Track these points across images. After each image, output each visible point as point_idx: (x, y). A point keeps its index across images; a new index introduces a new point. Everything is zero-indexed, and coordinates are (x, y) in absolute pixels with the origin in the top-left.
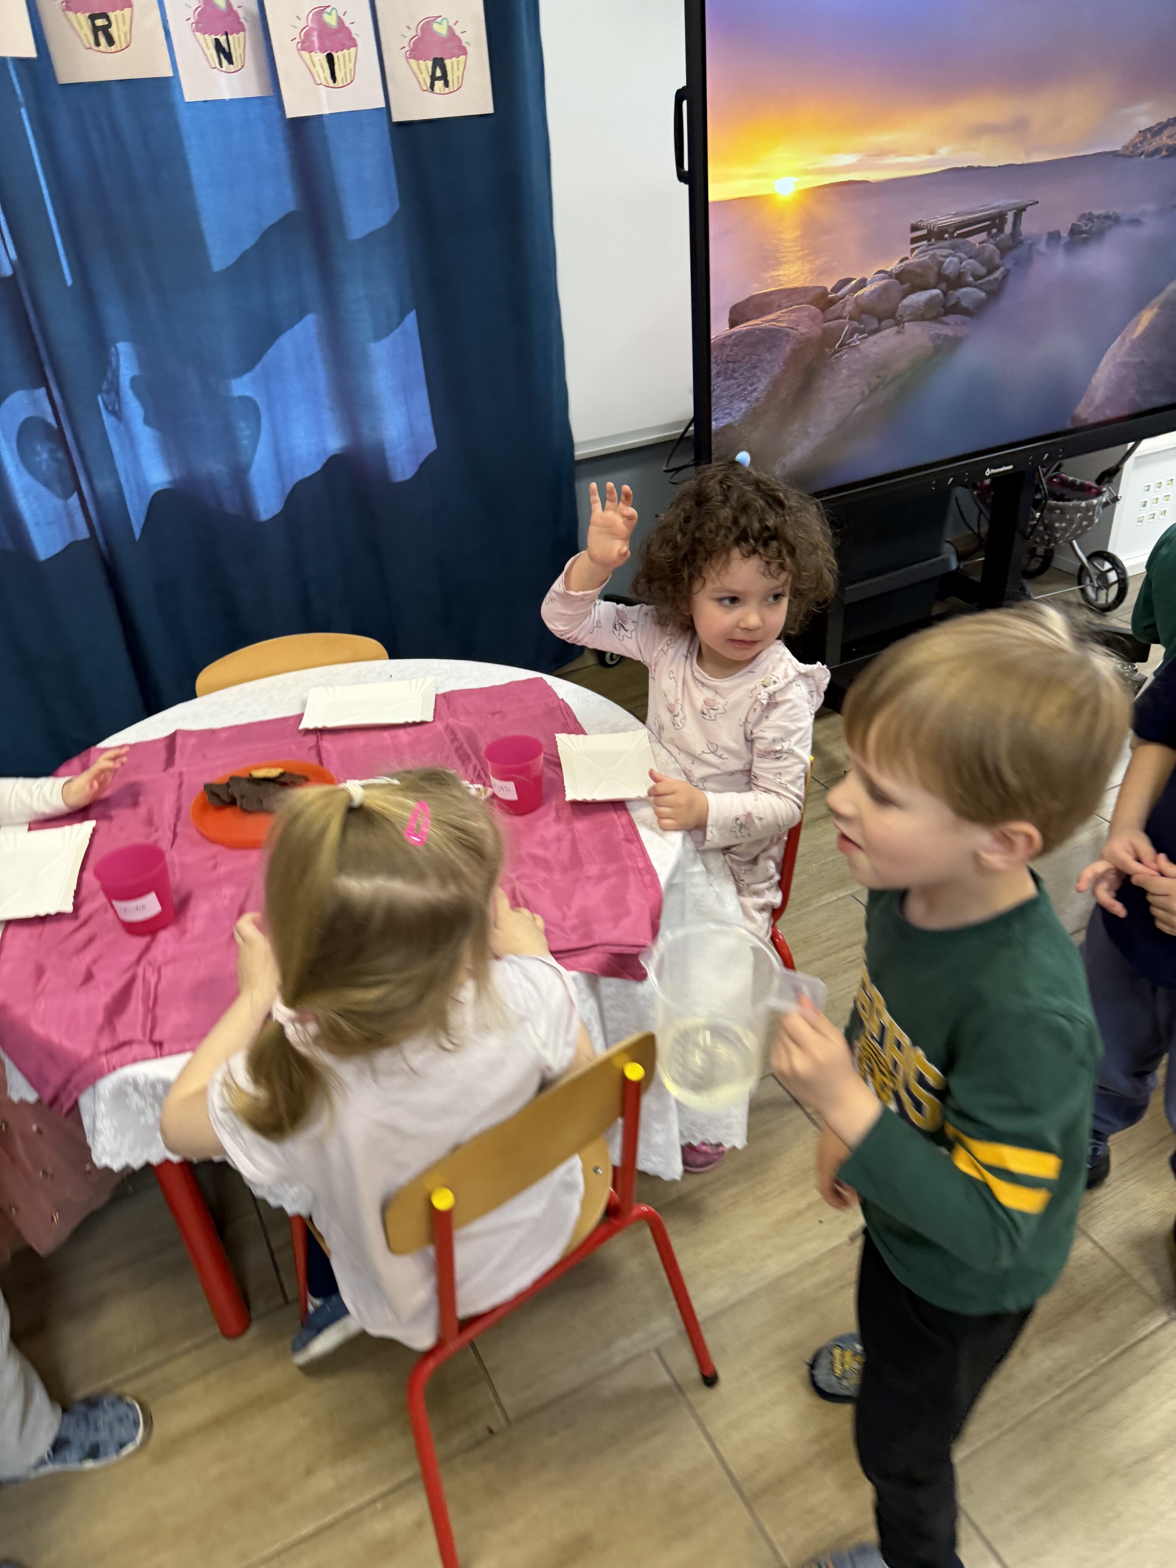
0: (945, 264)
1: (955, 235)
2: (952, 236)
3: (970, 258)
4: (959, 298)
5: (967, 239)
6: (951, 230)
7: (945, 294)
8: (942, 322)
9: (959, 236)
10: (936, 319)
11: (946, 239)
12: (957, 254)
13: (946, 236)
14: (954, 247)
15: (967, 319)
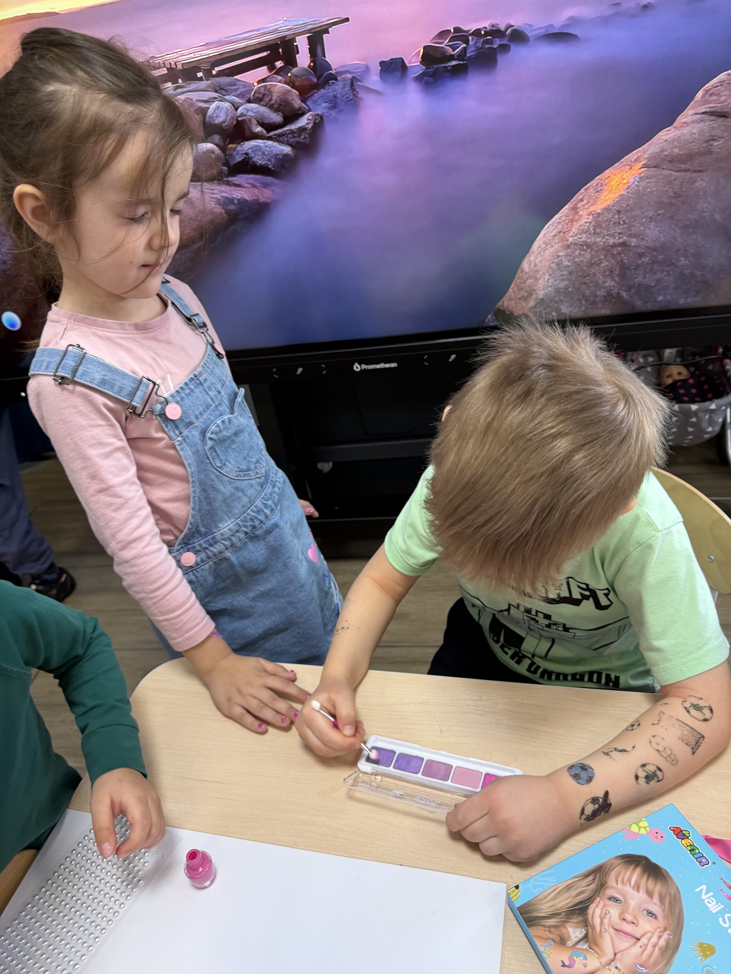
0: (210, 112)
1: (214, 72)
2: (208, 74)
3: (249, 101)
4: (247, 154)
5: (235, 77)
6: (206, 66)
7: (223, 149)
8: (228, 183)
9: (221, 74)
10: (218, 178)
11: (201, 79)
12: (226, 97)
13: (200, 75)
14: (219, 89)
15: (269, 179)
